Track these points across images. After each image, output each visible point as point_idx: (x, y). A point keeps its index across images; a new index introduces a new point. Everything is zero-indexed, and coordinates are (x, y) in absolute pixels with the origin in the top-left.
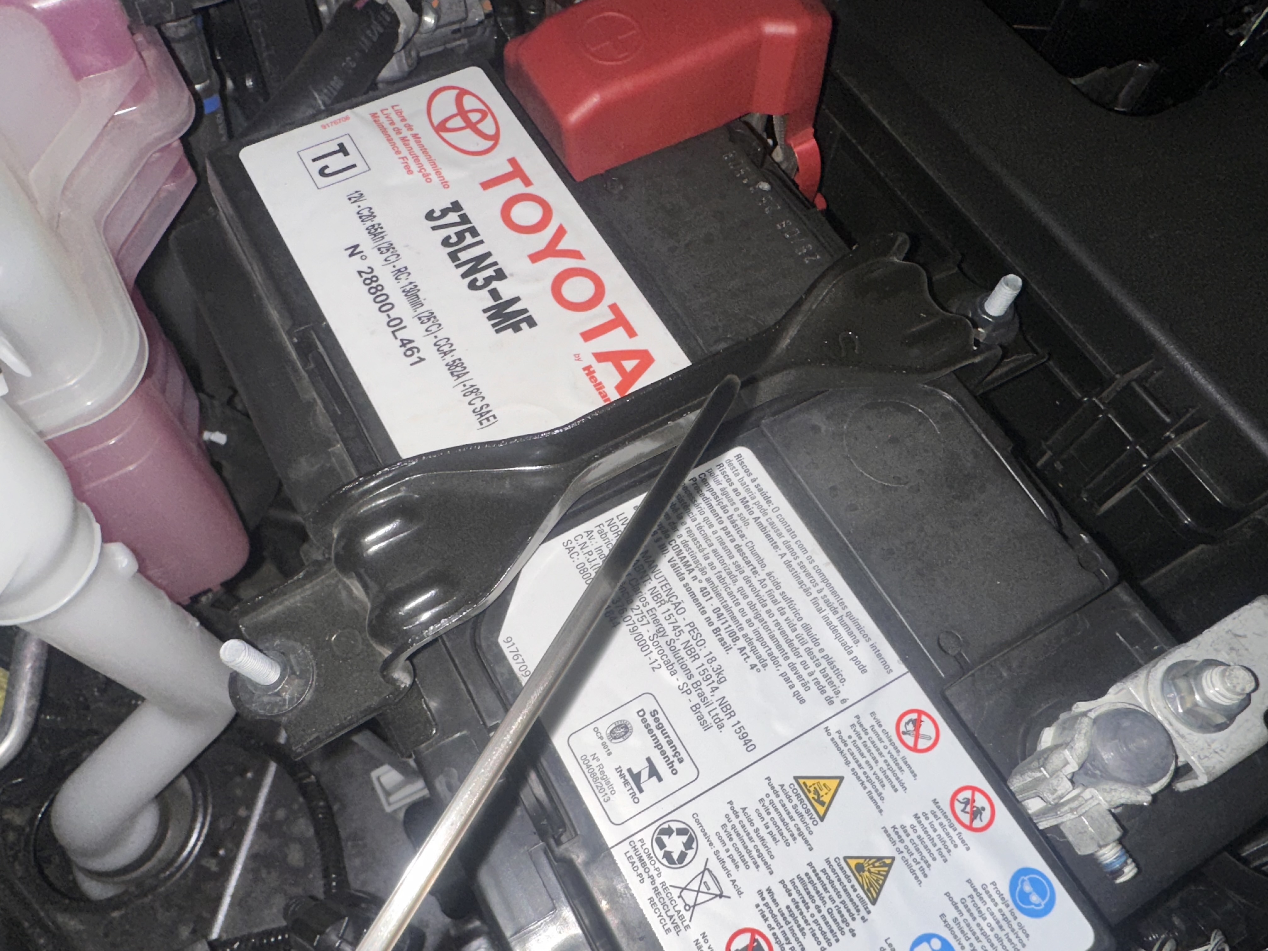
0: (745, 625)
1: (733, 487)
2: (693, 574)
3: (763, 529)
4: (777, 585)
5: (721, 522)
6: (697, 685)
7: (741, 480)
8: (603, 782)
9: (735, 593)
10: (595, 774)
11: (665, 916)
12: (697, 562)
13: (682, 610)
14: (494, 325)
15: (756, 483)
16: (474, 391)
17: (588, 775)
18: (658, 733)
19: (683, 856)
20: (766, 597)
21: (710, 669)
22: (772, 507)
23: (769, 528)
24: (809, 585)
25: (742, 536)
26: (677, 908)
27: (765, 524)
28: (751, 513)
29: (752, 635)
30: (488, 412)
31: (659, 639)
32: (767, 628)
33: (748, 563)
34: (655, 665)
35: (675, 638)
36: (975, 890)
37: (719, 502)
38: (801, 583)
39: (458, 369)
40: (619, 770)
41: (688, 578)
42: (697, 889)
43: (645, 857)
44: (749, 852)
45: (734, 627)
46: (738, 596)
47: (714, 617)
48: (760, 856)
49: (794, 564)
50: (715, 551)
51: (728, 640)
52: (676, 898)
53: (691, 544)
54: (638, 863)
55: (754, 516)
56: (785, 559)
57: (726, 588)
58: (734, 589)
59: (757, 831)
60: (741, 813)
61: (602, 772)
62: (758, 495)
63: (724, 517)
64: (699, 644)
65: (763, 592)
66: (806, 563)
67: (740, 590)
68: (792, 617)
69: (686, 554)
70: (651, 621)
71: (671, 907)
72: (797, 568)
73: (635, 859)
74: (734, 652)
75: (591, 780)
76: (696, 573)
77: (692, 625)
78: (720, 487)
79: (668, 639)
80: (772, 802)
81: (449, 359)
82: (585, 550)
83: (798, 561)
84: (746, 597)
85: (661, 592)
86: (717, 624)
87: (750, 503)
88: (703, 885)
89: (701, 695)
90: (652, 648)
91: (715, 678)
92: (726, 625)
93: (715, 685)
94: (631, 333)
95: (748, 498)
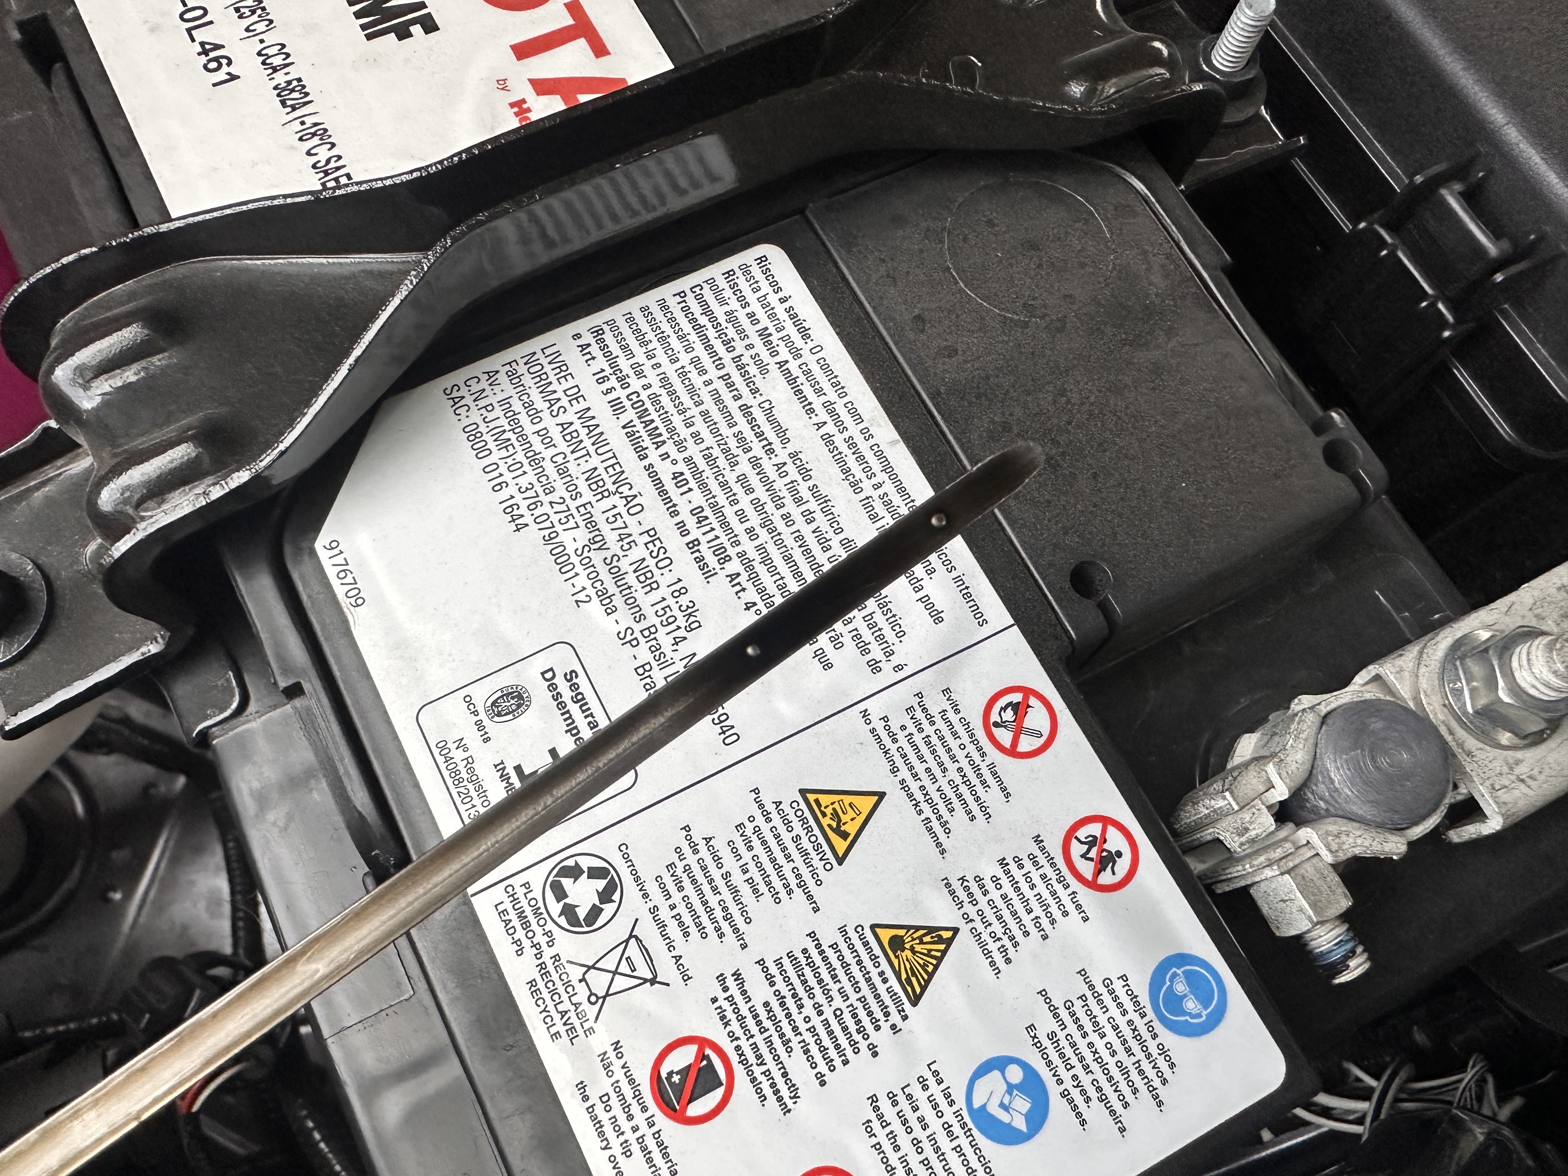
0: (744, 538)
1: (748, 310)
2: (662, 450)
3: (792, 380)
4: (805, 473)
5: (720, 367)
6: (650, 632)
7: (762, 300)
8: (470, 786)
9: (732, 483)
10: (457, 772)
11: (553, 1013)
12: (672, 430)
13: (639, 508)
14: (364, 27)
15: (787, 305)
16: (321, 133)
17: (446, 774)
18: (574, 709)
19: (595, 912)
20: (784, 493)
21: (675, 607)
22: (811, 345)
23: (802, 379)
24: (859, 474)
25: (755, 392)
26: (575, 999)
27: (796, 372)
28: (774, 353)
29: (752, 554)
30: (338, 169)
31: (592, 554)
32: (780, 544)
33: (760, 435)
34: (582, 596)
35: (621, 553)
36: (1091, 987)
37: (721, 334)
38: (847, 472)
39: (295, 95)
40: (500, 767)
41: (654, 456)
42: (613, 969)
43: (528, 912)
44: (710, 911)
45: (723, 539)
46: (737, 488)
47: (691, 522)
48: (728, 918)
49: (838, 440)
50: (705, 414)
51: (712, 560)
52: (575, 983)
53: (665, 400)
54: (516, 922)
55: (778, 359)
56: (823, 431)
57: (718, 474)
58: (731, 477)
59: (727, 876)
60: (702, 846)
61: (471, 770)
62: (789, 324)
63: (727, 358)
64: (660, 565)
65: (780, 484)
66: (859, 439)
67: (742, 479)
68: (825, 526)
69: (654, 415)
70: (582, 524)
71: (565, 997)
72: (843, 447)
73: (513, 915)
74: (721, 581)
75: (449, 781)
76: (670, 448)
77: (652, 535)
78: (726, 308)
79: (608, 554)
80: (757, 830)
81: (280, 78)
82: (482, 403)
83: (846, 435)
84: (749, 490)
85: (605, 476)
86: (695, 534)
87: (774, 338)
88: (624, 960)
89: (655, 650)
90: (579, 568)
91: (682, 622)
92: (711, 536)
93: (681, 633)
94: (600, 49)
95: (772, 330)
